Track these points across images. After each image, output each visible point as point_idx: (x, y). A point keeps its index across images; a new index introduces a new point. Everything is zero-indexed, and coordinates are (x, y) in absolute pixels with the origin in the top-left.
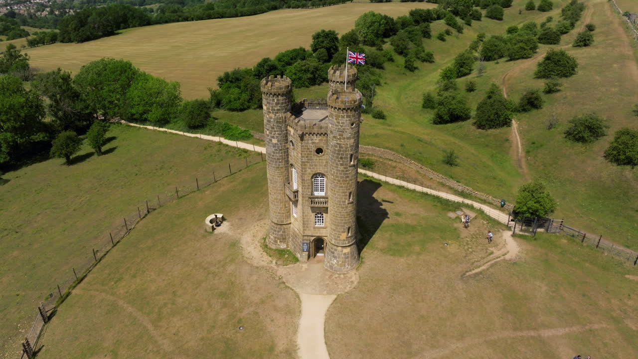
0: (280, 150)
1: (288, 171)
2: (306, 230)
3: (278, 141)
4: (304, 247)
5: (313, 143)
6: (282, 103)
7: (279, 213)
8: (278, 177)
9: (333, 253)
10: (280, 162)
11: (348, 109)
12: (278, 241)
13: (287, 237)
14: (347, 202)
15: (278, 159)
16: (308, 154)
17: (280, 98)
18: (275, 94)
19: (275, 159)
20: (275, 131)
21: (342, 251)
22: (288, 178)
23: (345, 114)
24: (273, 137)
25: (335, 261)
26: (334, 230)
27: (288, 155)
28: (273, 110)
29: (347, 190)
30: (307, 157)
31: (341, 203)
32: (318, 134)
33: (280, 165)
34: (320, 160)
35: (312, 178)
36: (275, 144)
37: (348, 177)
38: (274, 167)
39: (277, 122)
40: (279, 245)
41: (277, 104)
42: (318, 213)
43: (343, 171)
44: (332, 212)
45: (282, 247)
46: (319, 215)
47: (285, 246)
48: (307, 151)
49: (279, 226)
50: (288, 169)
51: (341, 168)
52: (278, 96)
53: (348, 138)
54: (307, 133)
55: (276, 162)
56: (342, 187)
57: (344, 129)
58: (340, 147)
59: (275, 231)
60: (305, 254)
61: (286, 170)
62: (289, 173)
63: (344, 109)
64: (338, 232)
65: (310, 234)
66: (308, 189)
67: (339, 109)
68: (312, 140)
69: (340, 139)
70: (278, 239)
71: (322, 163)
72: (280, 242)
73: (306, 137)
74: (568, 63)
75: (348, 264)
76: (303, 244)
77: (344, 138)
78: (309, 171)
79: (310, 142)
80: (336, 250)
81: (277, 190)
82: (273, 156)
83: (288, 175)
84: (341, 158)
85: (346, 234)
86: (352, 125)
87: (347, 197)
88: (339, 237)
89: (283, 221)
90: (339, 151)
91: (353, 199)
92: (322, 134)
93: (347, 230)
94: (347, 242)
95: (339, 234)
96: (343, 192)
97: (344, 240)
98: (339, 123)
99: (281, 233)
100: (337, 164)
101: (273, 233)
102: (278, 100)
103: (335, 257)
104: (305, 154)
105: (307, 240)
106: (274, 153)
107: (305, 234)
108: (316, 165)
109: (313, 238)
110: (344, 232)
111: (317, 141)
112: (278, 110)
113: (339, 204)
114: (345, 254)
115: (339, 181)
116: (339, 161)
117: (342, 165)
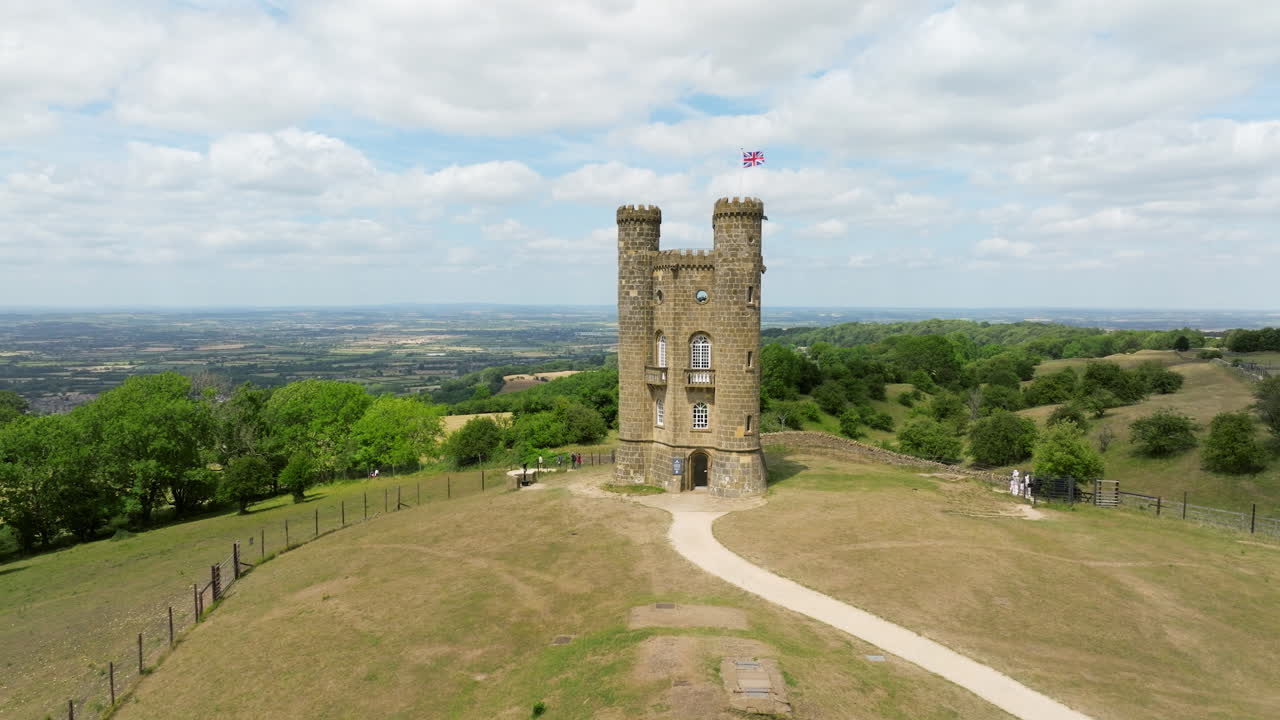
0: (642, 308)
1: (652, 347)
2: (678, 435)
3: (639, 293)
4: (676, 466)
5: (692, 282)
6: (647, 235)
7: (635, 420)
8: (637, 354)
9: (723, 465)
10: (640, 329)
11: (745, 214)
12: (632, 472)
13: (646, 465)
14: (745, 368)
15: (638, 323)
16: (685, 300)
17: (645, 226)
18: (638, 220)
19: (633, 323)
20: (635, 278)
21: (738, 460)
22: (651, 358)
23: (740, 222)
24: (632, 288)
25: (727, 479)
26: (725, 423)
27: (652, 319)
28: (634, 244)
29: (744, 346)
30: (683, 305)
31: (736, 370)
32: (700, 266)
33: (639, 333)
34: (702, 309)
35: (690, 340)
36: (634, 298)
37: (744, 325)
38: (630, 338)
39: (639, 263)
40: (632, 478)
41: (640, 234)
42: (699, 404)
43: (738, 314)
44: (722, 390)
45: (636, 481)
46: (700, 409)
47: (642, 481)
48: (683, 296)
49: (634, 445)
50: (652, 343)
51: (735, 309)
52: (641, 223)
53: (746, 260)
54: (683, 266)
55: (634, 328)
56: (735, 341)
57: (739, 245)
58: (733, 275)
59: (627, 454)
60: (677, 479)
61: (648, 343)
62: (652, 350)
63: (738, 214)
64: (732, 423)
65: (686, 445)
66: (683, 359)
67: (732, 214)
68: (691, 277)
69: (733, 261)
70: (632, 467)
71: (706, 314)
72: (634, 472)
73: (683, 273)
74: (1127, 382)
75: (749, 484)
76: (674, 460)
77: (739, 260)
78: (685, 328)
79: (688, 280)
80: (728, 459)
81: (633, 378)
82: (630, 319)
83: (651, 354)
84: (735, 292)
85: (744, 427)
86: (750, 240)
87: (746, 359)
88: (732, 434)
89: (639, 436)
90: (732, 280)
91: (754, 363)
92: (706, 266)
93: (745, 421)
94: (746, 444)
95: (733, 429)
96: (739, 351)
97: (741, 440)
98: (730, 236)
99: (636, 456)
100: (729, 303)
101: (624, 459)
102: (641, 229)
103: (726, 472)
104: (680, 300)
105: (679, 454)
106: (631, 313)
107: (677, 444)
108: (697, 319)
109: (690, 452)
110: (740, 424)
111: (698, 279)
112: (641, 244)
113: (733, 372)
114: (743, 465)
115: (732, 331)
116: (732, 298)
117: (736, 303)
